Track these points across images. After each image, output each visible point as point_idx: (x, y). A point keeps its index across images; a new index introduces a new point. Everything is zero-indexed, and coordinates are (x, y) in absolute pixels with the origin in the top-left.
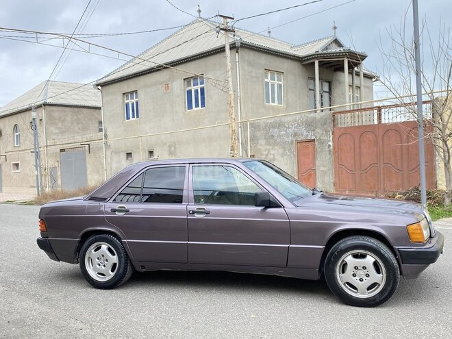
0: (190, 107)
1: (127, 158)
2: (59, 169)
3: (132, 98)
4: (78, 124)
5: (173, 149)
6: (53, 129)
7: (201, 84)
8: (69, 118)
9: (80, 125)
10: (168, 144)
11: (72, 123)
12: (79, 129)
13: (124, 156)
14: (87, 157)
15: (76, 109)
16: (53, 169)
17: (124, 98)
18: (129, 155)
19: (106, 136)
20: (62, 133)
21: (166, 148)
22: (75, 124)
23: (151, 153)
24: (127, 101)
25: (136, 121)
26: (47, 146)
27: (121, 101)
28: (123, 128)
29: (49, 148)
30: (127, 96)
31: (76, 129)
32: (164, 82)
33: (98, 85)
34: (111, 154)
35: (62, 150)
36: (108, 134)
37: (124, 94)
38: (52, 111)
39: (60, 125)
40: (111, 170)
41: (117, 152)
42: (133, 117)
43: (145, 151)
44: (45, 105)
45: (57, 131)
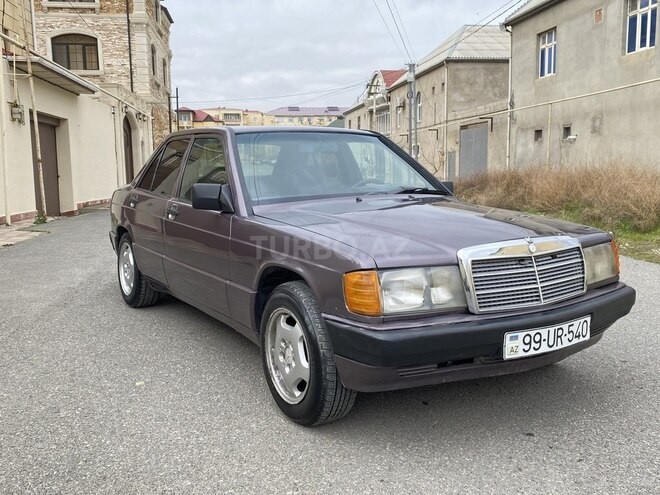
0: (632, 48)
1: (536, 139)
2: (457, 154)
3: (550, 41)
4: (493, 87)
5: (598, 123)
6: (456, 96)
7: (653, 3)
8: (480, 80)
9: (497, 90)
10: (592, 116)
11: (485, 86)
12: (495, 95)
13: (531, 135)
14: (489, 138)
15: (493, 66)
16: (451, 155)
17: (538, 40)
18: (539, 133)
19: (512, 105)
20: (470, 101)
21: (589, 122)
22: (490, 88)
23: (567, 130)
24: (544, 46)
25: (551, 78)
26: (447, 122)
27: (534, 46)
28: (533, 91)
29: (449, 124)
30: (544, 38)
31: (491, 95)
32: (595, 7)
33: (506, 25)
34: (517, 132)
35: (463, 127)
36: (515, 101)
37: (539, 35)
38: (458, 69)
39: (467, 90)
40: (515, 157)
41: (523, 129)
42: (549, 72)
43: (559, 126)
44: (449, 61)
45: (462, 99)
